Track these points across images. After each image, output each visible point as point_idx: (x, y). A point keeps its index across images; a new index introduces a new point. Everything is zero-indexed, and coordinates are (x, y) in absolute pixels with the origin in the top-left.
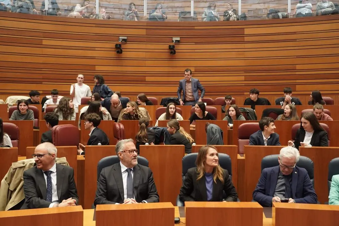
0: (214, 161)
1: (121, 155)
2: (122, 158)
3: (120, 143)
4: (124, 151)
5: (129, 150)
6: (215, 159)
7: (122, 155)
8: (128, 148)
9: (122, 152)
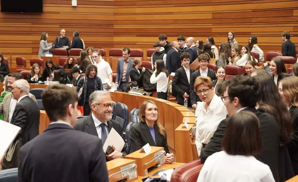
0: (152, 115)
1: (94, 107)
2: (95, 111)
3: (95, 95)
4: (99, 104)
5: (104, 104)
6: (153, 113)
7: (96, 107)
8: (103, 102)
9: (97, 104)
